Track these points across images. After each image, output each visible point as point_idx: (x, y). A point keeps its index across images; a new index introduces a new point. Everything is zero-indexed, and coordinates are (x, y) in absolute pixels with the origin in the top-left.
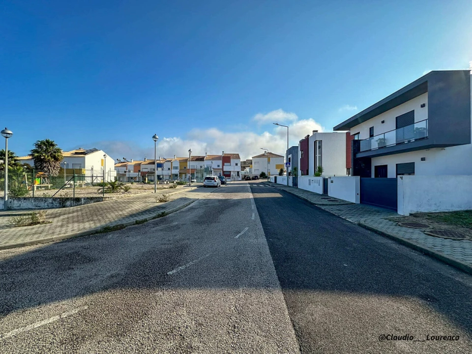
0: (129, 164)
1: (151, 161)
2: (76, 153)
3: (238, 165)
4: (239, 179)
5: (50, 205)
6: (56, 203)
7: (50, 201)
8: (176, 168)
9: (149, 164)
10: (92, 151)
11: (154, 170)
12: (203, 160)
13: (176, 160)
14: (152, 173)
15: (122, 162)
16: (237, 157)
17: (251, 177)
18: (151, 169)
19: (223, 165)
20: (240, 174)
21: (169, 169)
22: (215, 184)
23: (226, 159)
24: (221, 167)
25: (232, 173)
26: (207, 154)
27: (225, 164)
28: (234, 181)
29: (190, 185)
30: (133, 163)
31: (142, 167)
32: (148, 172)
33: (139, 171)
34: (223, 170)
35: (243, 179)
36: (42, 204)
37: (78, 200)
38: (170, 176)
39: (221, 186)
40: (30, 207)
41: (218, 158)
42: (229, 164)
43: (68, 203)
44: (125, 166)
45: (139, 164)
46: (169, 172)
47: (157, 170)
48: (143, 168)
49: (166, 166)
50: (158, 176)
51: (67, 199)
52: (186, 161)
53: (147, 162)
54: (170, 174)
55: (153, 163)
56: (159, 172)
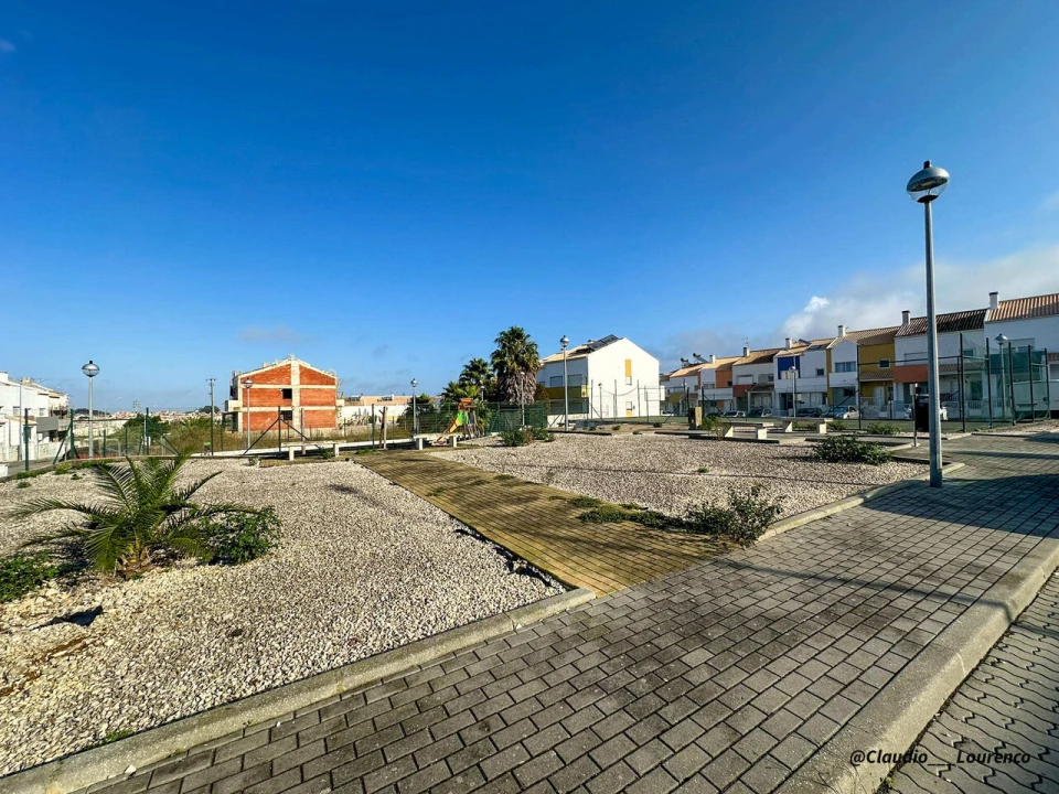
0: (706, 366)
1: (762, 355)
8: (847, 367)
9: (754, 362)
10: (604, 343)
11: (771, 378)
12: (978, 326)
13: (844, 342)
14: (765, 387)
15: (691, 366)
18: (760, 376)
21: (820, 372)
26: (999, 298)
30: (716, 363)
31: (735, 372)
32: (753, 386)
33: (730, 384)
38: (824, 395)
44: (697, 373)
45: (729, 367)
46: (823, 380)
47: (780, 378)
48: (739, 376)
49: (811, 362)
50: (784, 397)
52: (889, 337)
53: (751, 356)
54: (825, 390)
55: (769, 359)
56: (786, 382)
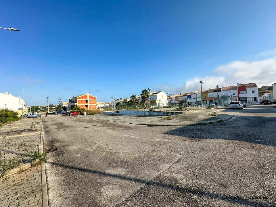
0: (173, 97)
2: (153, 94)
3: (255, 92)
4: (257, 103)
5: (163, 114)
6: (165, 114)
7: (163, 113)
8: (200, 97)
9: (182, 96)
10: (159, 92)
11: (186, 99)
12: (220, 91)
13: (199, 93)
14: (185, 101)
15: (169, 96)
16: (254, 85)
17: (272, 101)
18: (184, 99)
19: (239, 93)
20: (258, 99)
21: (195, 98)
22: (240, 107)
23: (242, 88)
24: (236, 95)
25: (248, 99)
26: (223, 87)
27: (241, 92)
28: (251, 105)
29: (218, 107)
30: (174, 96)
31: (179, 98)
32: (183, 101)
33: (178, 100)
34: (239, 97)
35: (261, 104)
36: (160, 114)
37: (172, 113)
38: (196, 102)
39: (244, 108)
40: (157, 115)
41: (234, 88)
42: (245, 92)
43: (169, 114)
44: (171, 98)
45: (178, 97)
46: (195, 100)
49: (193, 96)
50: (188, 103)
51: (169, 112)
52: (206, 92)
53: (182, 95)
55: (185, 95)
56: (188, 100)
